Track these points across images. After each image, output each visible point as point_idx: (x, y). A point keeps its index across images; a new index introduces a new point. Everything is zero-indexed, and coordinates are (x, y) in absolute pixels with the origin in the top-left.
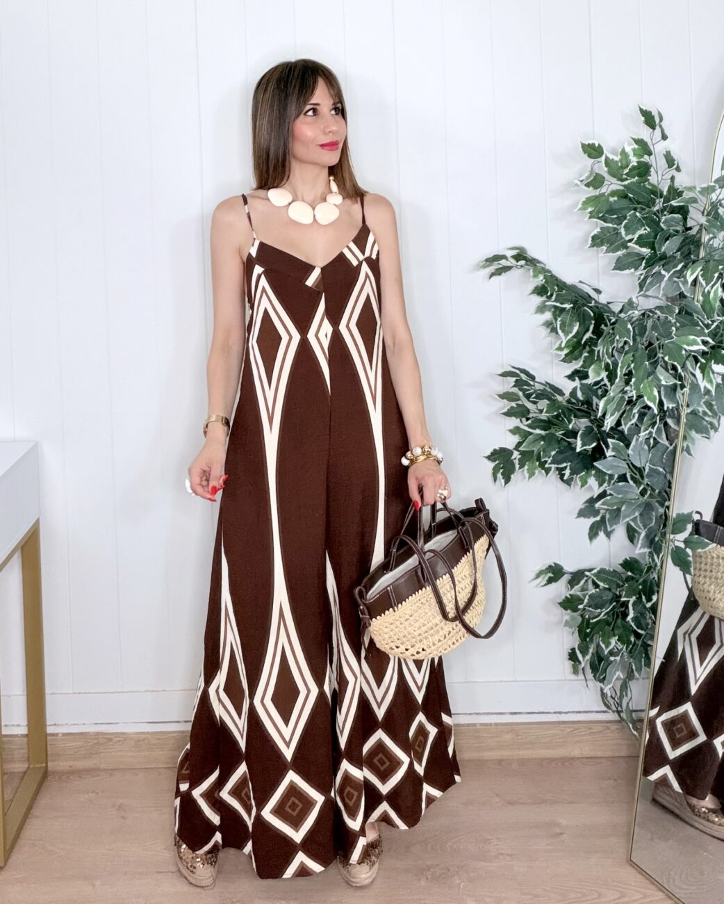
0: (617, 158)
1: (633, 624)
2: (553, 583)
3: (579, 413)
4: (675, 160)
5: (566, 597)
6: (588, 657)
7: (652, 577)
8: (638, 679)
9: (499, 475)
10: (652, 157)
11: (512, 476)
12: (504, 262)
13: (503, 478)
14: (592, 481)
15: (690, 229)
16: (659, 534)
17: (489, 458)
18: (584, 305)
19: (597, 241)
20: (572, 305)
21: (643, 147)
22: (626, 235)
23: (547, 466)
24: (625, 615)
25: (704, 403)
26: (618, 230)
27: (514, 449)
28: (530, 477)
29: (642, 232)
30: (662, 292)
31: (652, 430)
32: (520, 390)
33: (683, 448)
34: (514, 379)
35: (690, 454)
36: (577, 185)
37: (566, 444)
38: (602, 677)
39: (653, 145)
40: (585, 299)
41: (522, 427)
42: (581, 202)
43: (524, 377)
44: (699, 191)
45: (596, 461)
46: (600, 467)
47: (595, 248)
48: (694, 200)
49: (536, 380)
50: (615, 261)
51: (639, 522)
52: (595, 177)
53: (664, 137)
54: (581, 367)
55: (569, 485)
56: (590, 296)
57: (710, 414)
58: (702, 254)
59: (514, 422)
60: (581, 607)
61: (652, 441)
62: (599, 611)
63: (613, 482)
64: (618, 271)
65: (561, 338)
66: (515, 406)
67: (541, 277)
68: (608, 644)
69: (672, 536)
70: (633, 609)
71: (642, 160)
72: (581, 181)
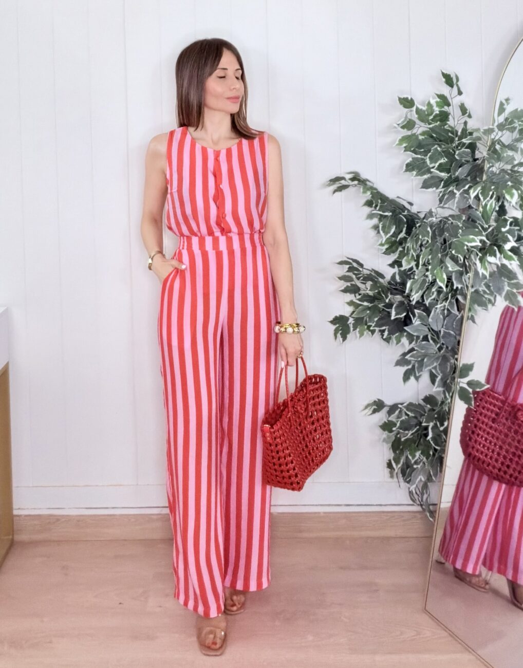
0: (424, 108)
1: (432, 442)
2: (376, 413)
3: (395, 291)
4: (466, 110)
5: (385, 422)
6: (399, 466)
7: (444, 409)
8: (434, 482)
9: (339, 335)
10: (451, 107)
11: (348, 336)
12: (343, 182)
13: (342, 337)
14: (405, 340)
15: (478, 159)
16: (450, 379)
17: (332, 322)
18: (400, 214)
19: (410, 167)
20: (391, 214)
21: (444, 101)
22: (431, 163)
23: (371, 328)
24: (426, 435)
25: (484, 284)
26: (425, 160)
27: (350, 316)
28: (360, 337)
29: (442, 161)
30: (455, 205)
31: (445, 304)
32: (354, 274)
33: (468, 317)
34: (348, 266)
35: (474, 321)
36: (395, 127)
37: (386, 313)
38: (408, 480)
39: (452, 99)
40: (401, 209)
41: (355, 300)
42: (398, 140)
43: (355, 265)
44: (482, 132)
45: (406, 325)
46: (408, 330)
47: (408, 172)
48: (479, 139)
49: (364, 267)
50: (422, 182)
51: (438, 370)
52: (408, 121)
53: (460, 93)
54: (398, 258)
55: (388, 342)
56: (404, 207)
57: (488, 292)
58: (485, 177)
59: (350, 297)
60: (394, 429)
61: (446, 311)
62: (407, 432)
63: (419, 341)
64: (424, 190)
65: (382, 237)
66: (349, 285)
67: (369, 193)
68: (414, 456)
69: (459, 380)
70: (432, 432)
71: (443, 109)
72: (398, 125)
